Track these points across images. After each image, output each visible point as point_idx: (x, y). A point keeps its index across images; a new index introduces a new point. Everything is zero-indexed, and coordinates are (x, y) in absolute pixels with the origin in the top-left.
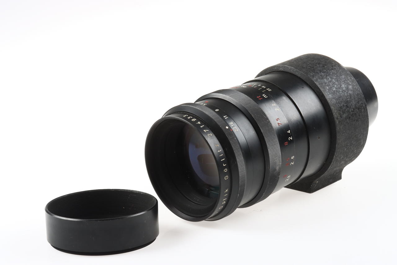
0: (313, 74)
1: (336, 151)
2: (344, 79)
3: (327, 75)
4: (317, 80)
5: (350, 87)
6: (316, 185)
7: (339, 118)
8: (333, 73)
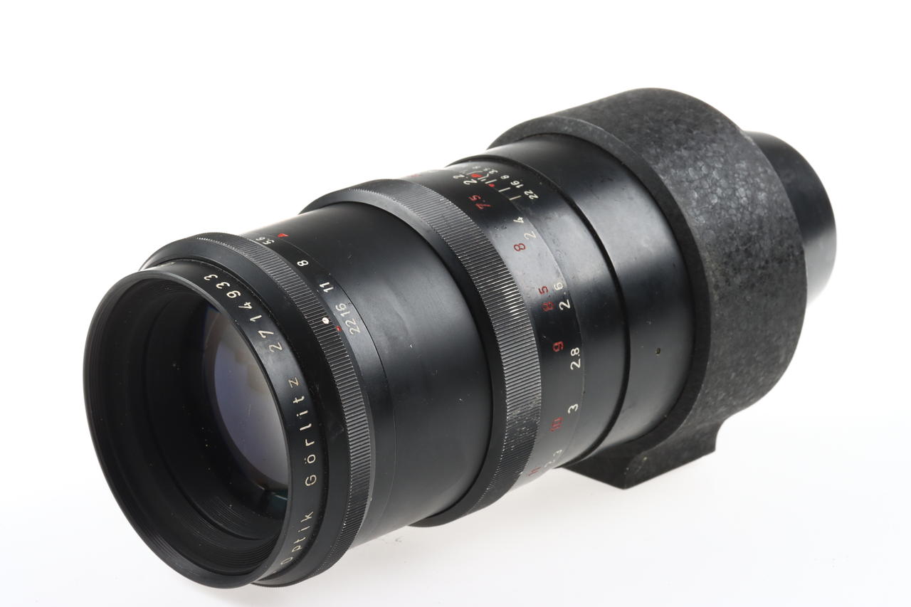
0: (659, 150)
1: (705, 379)
2: (746, 173)
3: (696, 158)
4: (665, 171)
5: (762, 196)
6: (640, 467)
7: (720, 285)
8: (714, 152)
